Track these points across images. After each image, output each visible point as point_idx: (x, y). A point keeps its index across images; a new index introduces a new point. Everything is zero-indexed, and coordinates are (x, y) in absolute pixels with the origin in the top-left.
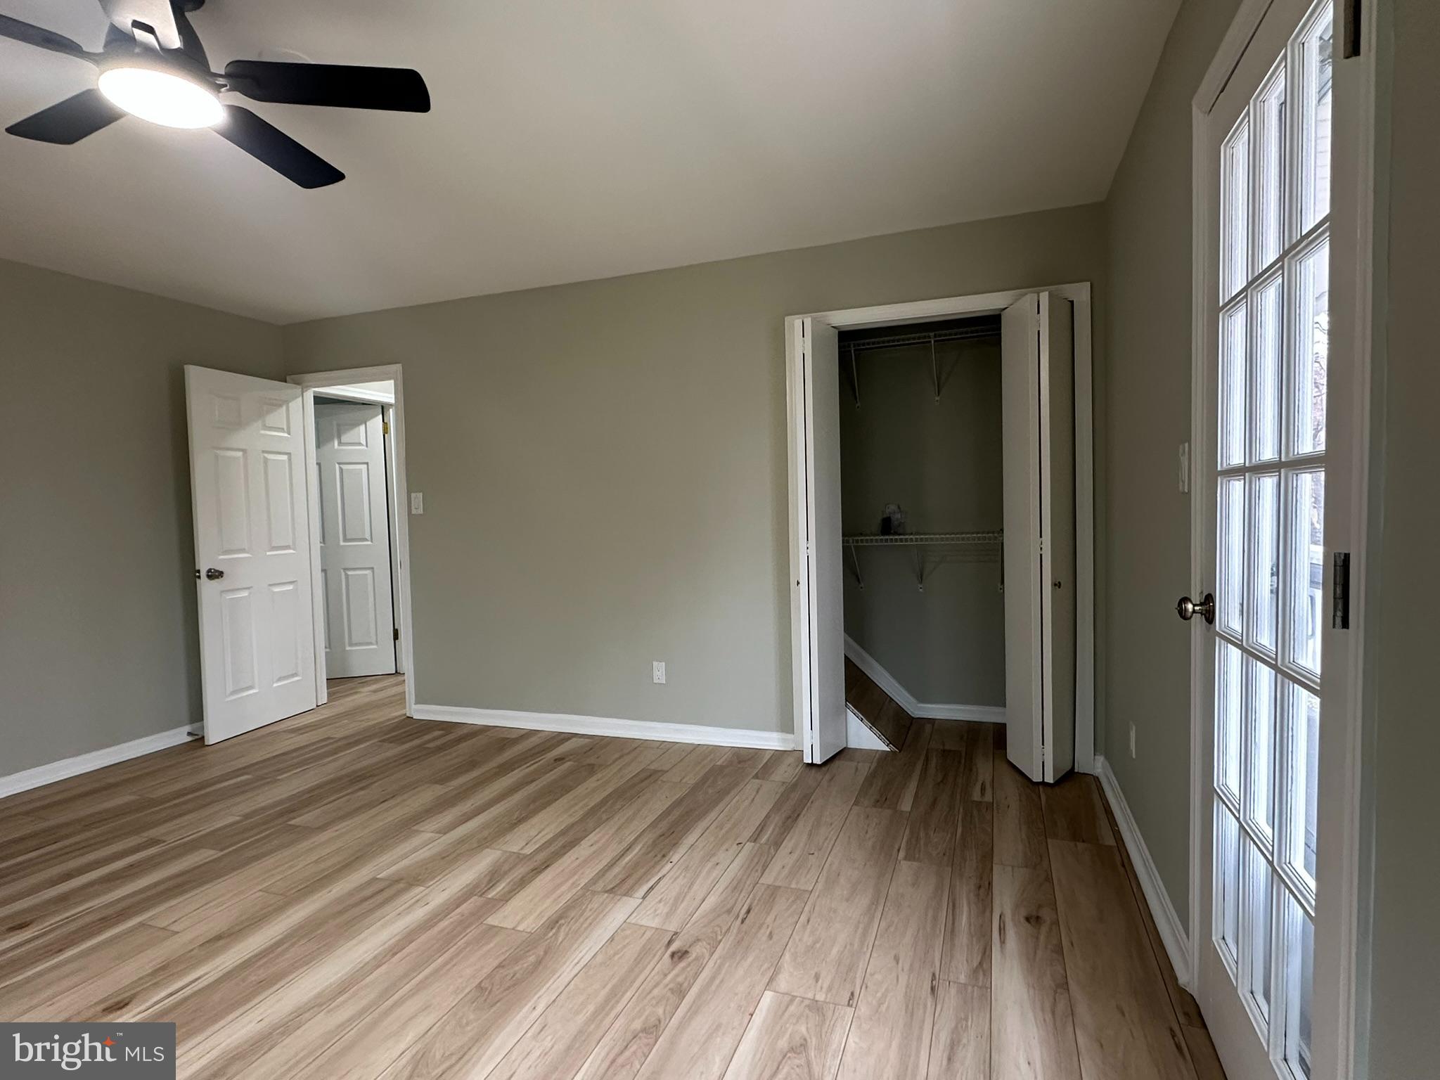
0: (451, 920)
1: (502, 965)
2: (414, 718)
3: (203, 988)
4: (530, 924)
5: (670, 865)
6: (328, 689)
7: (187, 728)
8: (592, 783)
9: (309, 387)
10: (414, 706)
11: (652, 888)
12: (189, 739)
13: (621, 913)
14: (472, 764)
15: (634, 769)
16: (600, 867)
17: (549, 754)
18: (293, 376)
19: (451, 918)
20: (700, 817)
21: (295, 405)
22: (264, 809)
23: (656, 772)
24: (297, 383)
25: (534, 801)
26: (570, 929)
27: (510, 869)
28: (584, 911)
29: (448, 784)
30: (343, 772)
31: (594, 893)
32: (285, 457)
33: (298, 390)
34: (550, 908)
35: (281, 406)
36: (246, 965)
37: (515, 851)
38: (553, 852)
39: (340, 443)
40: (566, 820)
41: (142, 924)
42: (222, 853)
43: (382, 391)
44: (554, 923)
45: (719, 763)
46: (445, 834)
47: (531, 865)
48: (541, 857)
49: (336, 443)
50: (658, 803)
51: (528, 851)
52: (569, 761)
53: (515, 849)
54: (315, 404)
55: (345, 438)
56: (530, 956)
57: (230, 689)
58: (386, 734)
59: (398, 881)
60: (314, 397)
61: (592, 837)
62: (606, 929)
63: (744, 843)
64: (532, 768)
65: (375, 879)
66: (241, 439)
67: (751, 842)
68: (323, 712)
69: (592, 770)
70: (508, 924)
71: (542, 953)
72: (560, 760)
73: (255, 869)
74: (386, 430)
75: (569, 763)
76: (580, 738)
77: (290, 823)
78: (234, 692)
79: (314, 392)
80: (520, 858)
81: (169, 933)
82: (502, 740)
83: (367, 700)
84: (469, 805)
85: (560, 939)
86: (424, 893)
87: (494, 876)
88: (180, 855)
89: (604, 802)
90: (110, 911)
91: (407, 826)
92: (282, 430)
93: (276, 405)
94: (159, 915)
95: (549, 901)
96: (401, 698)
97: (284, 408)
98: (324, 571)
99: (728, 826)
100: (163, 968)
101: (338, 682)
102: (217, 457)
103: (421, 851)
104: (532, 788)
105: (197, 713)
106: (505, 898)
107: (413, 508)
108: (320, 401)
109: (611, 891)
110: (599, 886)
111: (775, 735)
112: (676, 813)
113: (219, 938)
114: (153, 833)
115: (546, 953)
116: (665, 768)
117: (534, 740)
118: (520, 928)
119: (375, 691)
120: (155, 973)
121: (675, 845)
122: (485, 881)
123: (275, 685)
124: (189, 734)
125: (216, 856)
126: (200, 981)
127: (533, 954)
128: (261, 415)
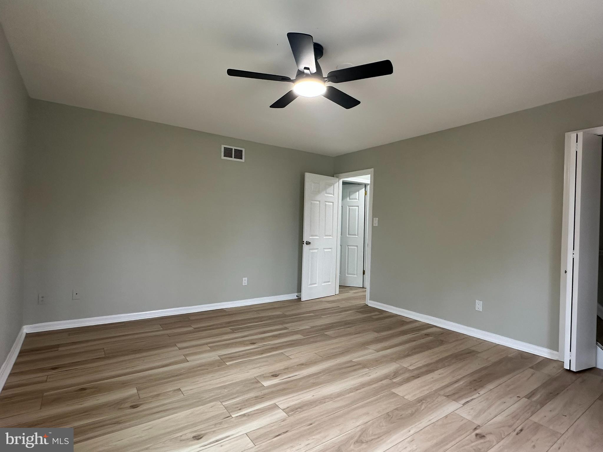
0: (378, 385)
1: (398, 409)
2: (369, 305)
3: (298, 379)
4: (410, 398)
5: (478, 395)
6: (339, 289)
7: (296, 294)
8: (441, 348)
9: (341, 179)
10: (369, 301)
11: (468, 402)
12: (297, 298)
13: (451, 407)
14: (389, 328)
15: (463, 347)
16: (444, 384)
17: (423, 331)
18: (336, 175)
19: (378, 384)
20: (497, 378)
21: (336, 185)
22: (317, 326)
23: (473, 351)
24: (337, 177)
25: (415, 349)
26: (427, 406)
27: (403, 373)
28: (434, 401)
29: (380, 333)
30: (343, 320)
31: (439, 395)
32: (332, 204)
33: (338, 179)
34: (419, 394)
35: (331, 185)
36: (309, 376)
37: (405, 367)
38: (422, 372)
39: (350, 199)
40: (428, 361)
41: (282, 353)
42: (305, 337)
43: (365, 179)
44: (421, 400)
45: (509, 356)
46: (378, 352)
47: (412, 374)
48: (416, 372)
49: (348, 198)
50: (474, 366)
51: (411, 368)
52: (431, 336)
53: (405, 366)
54: (342, 184)
55: (351, 197)
56: (409, 410)
57: (309, 283)
58: (358, 310)
59: (360, 364)
60: (343, 182)
61: (440, 371)
62: (444, 411)
63: (521, 397)
64: (415, 335)
65: (351, 361)
66: (319, 197)
67: (526, 398)
68: (338, 297)
69: (442, 343)
70: (401, 394)
71: (414, 411)
72: (427, 335)
73: (314, 345)
74: (366, 194)
75: (431, 338)
76: (437, 328)
77: (325, 333)
78: (311, 284)
79: (343, 180)
80: (407, 370)
81: (288, 358)
82: (402, 321)
83: (352, 295)
84: (388, 344)
85: (422, 408)
86: (369, 372)
87: (396, 374)
88: (293, 335)
89: (446, 358)
90: (274, 346)
91: (364, 345)
92: (331, 194)
93: (330, 185)
94: (288, 351)
95: (418, 392)
96: (364, 297)
97: (333, 186)
98: (341, 246)
99: (512, 387)
100: (287, 368)
101: (343, 287)
102: (311, 203)
103: (369, 356)
104: (414, 343)
105: (299, 290)
106: (401, 384)
107: (374, 224)
108: (344, 183)
109: (448, 396)
110: (442, 392)
111: (546, 350)
112: (484, 373)
113: (302, 364)
114: (286, 325)
115: (416, 411)
116: (479, 351)
117: (417, 324)
118: (406, 397)
119: (355, 293)
120: (284, 369)
121: (482, 387)
122: (393, 374)
123: (323, 284)
124: (297, 296)
125: (302, 338)
126: (297, 376)
127: (410, 410)
128: (325, 188)
